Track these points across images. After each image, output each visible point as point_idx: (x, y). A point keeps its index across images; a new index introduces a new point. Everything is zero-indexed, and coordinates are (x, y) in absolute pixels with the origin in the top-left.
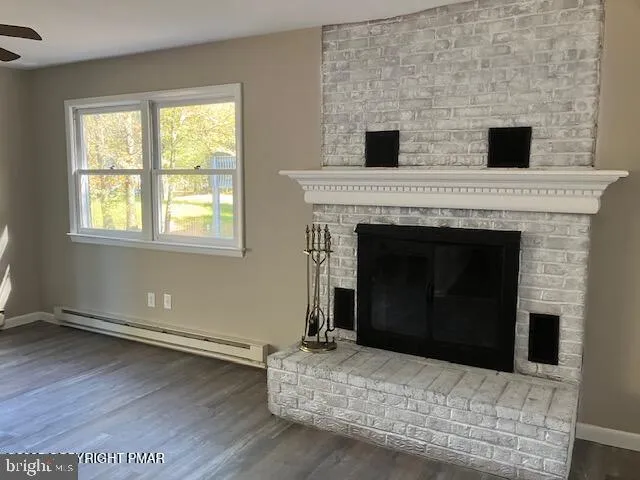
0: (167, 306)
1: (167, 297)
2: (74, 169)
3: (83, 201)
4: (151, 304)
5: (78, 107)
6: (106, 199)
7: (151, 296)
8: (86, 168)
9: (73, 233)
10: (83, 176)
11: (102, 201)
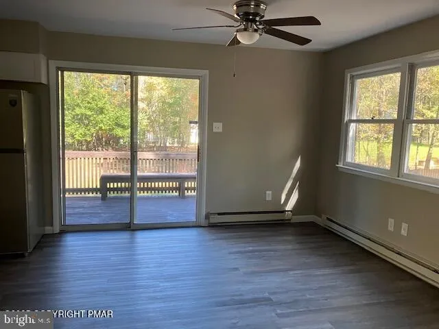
0: (404, 232)
1: (405, 226)
2: (346, 119)
3: (350, 142)
4: (391, 228)
5: (354, 74)
6: (381, 141)
7: (391, 221)
8: (355, 118)
9: (340, 165)
10: (352, 124)
11: (378, 142)
